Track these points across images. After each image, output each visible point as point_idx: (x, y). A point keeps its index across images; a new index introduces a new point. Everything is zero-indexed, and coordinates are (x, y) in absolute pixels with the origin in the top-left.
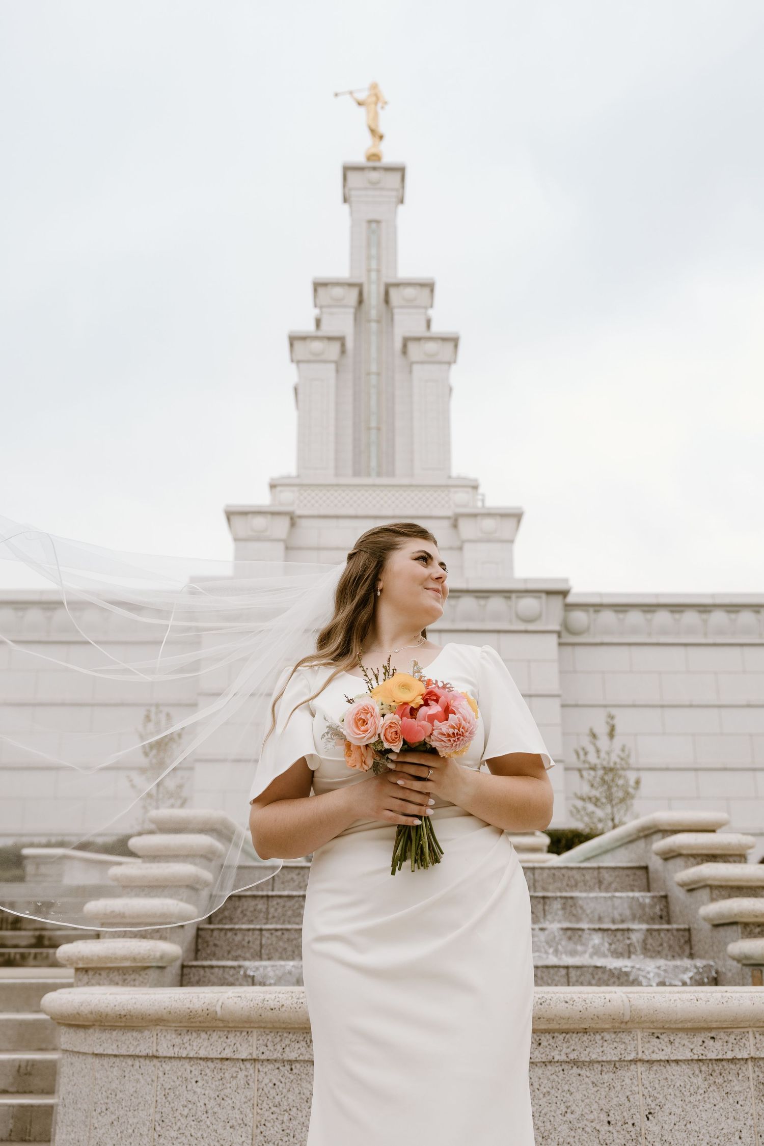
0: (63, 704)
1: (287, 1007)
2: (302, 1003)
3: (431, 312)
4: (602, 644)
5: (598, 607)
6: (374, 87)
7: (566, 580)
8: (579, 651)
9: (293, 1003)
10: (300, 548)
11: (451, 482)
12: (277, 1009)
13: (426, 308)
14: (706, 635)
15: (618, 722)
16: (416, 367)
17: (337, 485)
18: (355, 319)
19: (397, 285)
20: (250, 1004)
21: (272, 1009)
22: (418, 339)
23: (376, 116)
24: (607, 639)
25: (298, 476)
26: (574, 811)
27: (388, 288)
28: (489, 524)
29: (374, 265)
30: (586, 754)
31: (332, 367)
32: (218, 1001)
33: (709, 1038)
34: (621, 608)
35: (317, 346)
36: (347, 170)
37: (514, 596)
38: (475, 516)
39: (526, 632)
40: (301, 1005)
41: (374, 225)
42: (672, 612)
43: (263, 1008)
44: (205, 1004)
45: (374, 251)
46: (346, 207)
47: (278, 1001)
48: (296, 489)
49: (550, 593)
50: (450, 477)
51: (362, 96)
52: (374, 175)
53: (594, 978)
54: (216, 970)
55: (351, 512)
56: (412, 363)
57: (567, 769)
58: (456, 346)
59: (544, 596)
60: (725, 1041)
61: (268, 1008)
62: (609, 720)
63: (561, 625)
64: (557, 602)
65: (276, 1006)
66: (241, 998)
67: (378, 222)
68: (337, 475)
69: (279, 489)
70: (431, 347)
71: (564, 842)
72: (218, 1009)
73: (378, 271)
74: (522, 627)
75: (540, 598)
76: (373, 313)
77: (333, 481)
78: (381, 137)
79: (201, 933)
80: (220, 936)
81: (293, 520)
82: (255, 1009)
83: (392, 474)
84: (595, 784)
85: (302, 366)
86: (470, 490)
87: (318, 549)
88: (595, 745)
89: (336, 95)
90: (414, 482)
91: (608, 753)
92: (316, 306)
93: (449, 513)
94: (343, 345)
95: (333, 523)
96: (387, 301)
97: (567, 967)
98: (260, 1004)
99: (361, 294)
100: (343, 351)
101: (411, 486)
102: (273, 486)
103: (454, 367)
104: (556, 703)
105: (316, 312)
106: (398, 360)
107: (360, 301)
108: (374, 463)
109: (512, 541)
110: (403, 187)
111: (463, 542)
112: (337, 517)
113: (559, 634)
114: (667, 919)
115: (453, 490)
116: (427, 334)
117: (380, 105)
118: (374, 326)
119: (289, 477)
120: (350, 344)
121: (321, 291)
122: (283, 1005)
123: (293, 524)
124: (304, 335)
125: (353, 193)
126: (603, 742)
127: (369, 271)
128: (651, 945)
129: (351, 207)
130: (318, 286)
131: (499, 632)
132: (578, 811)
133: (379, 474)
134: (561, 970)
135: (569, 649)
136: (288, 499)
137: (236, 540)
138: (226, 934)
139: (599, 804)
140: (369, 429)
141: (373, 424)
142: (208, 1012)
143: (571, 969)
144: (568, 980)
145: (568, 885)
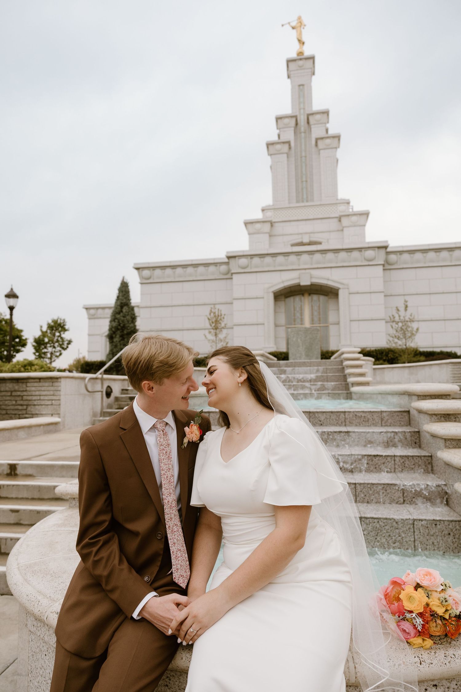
0: (182, 305)
3: (328, 125)
4: (403, 268)
5: (401, 252)
6: (299, 18)
7: (387, 242)
8: (392, 272)
10: (275, 236)
11: (338, 202)
13: (325, 123)
14: (451, 261)
15: (409, 304)
16: (321, 152)
17: (290, 207)
18: (295, 133)
19: (312, 114)
22: (322, 138)
23: (300, 34)
24: (405, 266)
25: (273, 205)
26: (389, 342)
27: (308, 115)
28: (354, 218)
29: (302, 106)
30: (394, 318)
31: (285, 155)
33: (432, 686)
34: (412, 252)
35: (278, 147)
36: (289, 61)
37: (363, 250)
38: (348, 215)
39: (369, 265)
41: (301, 87)
42: (436, 252)
45: (302, 100)
46: (289, 80)
48: (272, 211)
49: (379, 248)
50: (337, 200)
51: (294, 24)
52: (301, 63)
53: (371, 490)
55: (296, 218)
56: (320, 150)
57: (386, 322)
58: (339, 140)
59: (376, 249)
60: (447, 687)
62: (405, 303)
63: (384, 261)
64: (383, 251)
67: (303, 85)
68: (289, 203)
69: (265, 211)
70: (328, 141)
71: (384, 353)
73: (304, 109)
74: (367, 263)
75: (375, 250)
76: (302, 129)
77: (287, 206)
78: (303, 43)
81: (272, 224)
83: (312, 200)
84: (398, 331)
85: (273, 156)
86: (346, 204)
87: (283, 235)
88: (398, 314)
89: (283, 25)
90: (322, 203)
91: (404, 317)
92: (277, 129)
93: (337, 215)
94: (290, 145)
95: (288, 224)
96: (308, 123)
97: (355, 484)
99: (297, 120)
100: (290, 148)
101: (320, 205)
102: (263, 210)
103: (339, 150)
104: (383, 294)
105: (278, 131)
106: (314, 149)
107: (297, 124)
108: (305, 197)
109: (365, 226)
110: (314, 67)
111: (344, 227)
112: (290, 221)
113: (384, 265)
114: (419, 444)
115: (339, 205)
116: (327, 136)
117: (302, 27)
118: (303, 135)
119: (269, 206)
120: (293, 144)
121: (279, 121)
123: (272, 226)
124: (272, 142)
125: (292, 73)
126: (402, 313)
127: (300, 109)
128: (408, 464)
129: (291, 80)
130: (278, 119)
131: (357, 266)
132: (390, 342)
133: (307, 201)
135: (388, 271)
136: (270, 215)
137: (249, 234)
139: (400, 339)
140: (302, 182)
141: (304, 179)
143: (357, 485)
144: (356, 492)
145: (364, 421)
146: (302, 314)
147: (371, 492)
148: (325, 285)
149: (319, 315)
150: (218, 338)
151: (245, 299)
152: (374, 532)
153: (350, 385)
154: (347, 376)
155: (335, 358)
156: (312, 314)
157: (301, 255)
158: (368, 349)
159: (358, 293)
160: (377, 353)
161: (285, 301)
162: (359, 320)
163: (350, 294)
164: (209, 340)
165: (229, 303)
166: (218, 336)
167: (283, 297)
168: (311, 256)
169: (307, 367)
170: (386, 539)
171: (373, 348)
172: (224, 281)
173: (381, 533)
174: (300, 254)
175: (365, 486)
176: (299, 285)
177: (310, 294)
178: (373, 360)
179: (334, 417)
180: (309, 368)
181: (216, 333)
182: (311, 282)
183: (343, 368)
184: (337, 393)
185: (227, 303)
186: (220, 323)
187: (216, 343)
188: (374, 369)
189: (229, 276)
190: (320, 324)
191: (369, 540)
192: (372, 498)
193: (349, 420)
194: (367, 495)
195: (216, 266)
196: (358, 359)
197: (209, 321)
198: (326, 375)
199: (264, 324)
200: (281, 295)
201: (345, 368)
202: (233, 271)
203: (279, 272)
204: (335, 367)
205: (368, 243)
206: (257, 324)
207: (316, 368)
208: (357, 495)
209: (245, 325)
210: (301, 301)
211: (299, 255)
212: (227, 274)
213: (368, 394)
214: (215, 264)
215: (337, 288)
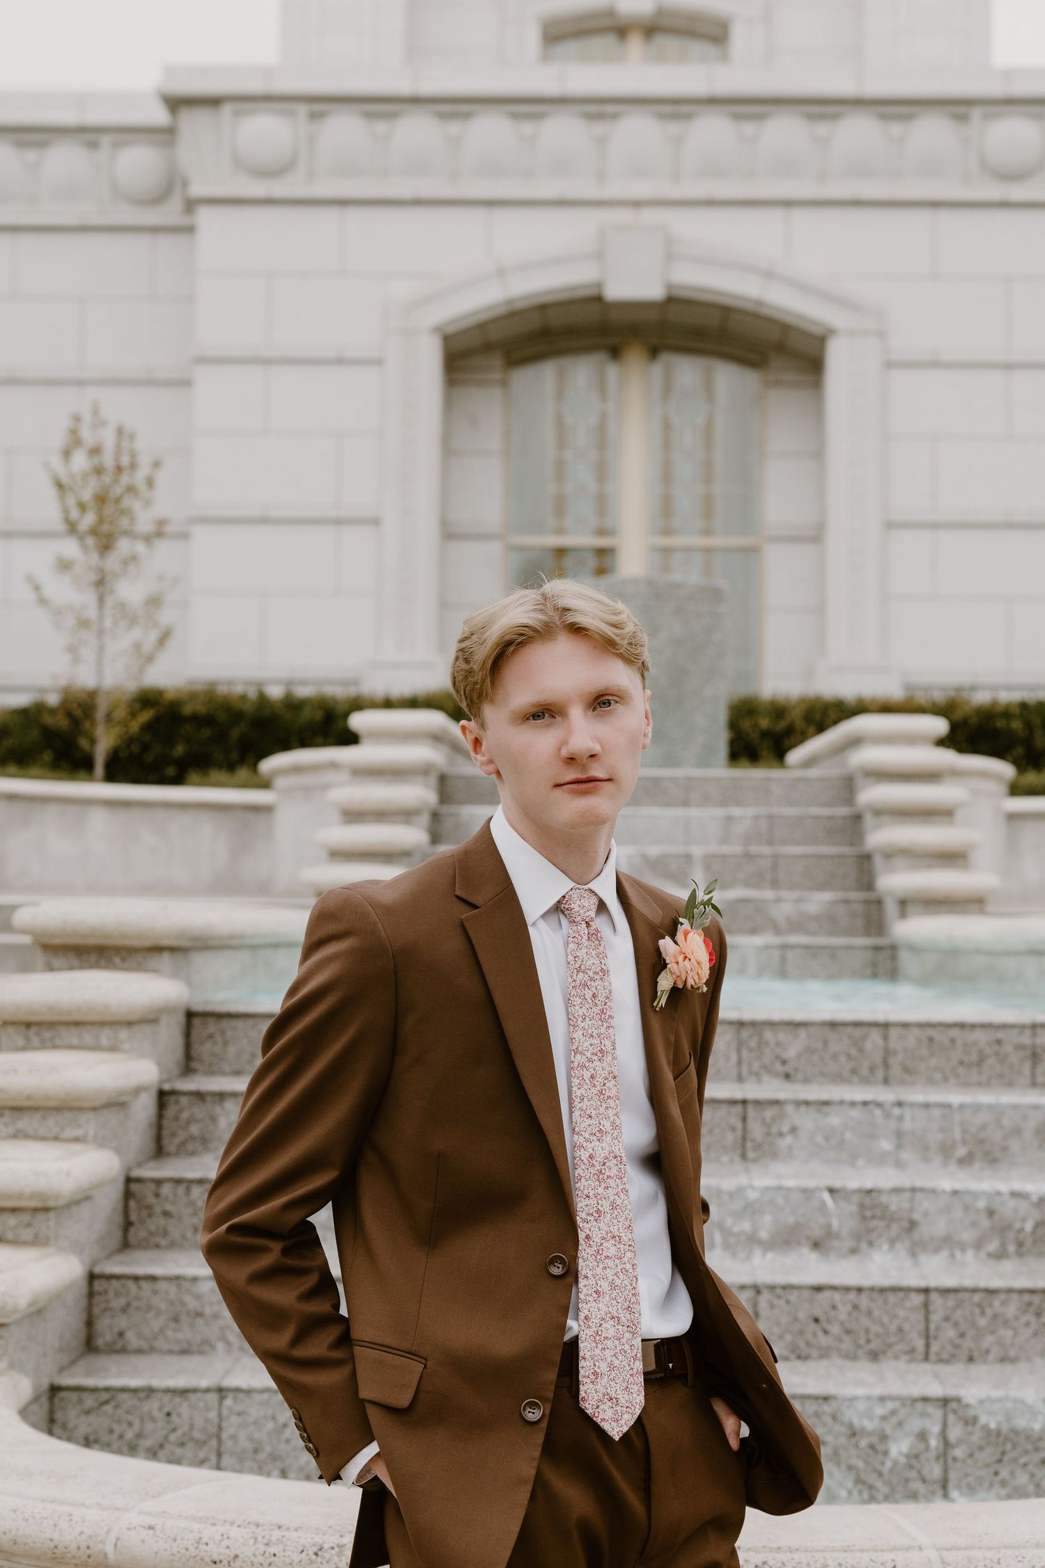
1: (243, 1562)
2: (275, 1555)
9: (257, 1553)
12: (225, 1562)
20: (171, 1547)
21: (215, 1563)
32: (108, 1531)
37: (976, 112)
39: (1005, 205)
40: (273, 1559)
43: (198, 1558)
44: (83, 1536)
47: (228, 1547)
53: (983, 1313)
54: (162, 1286)
61: (207, 1560)
65: (221, 1558)
66: (155, 1532)
72: (109, 1549)
74: (995, 192)
79: (134, 1187)
80: (176, 1195)
82: (180, 1559)
97: (926, 1291)
98: (191, 1548)
122: (236, 1556)
131: (935, 204)
134: (913, 1295)
138: (188, 1190)
142: (88, 1552)
143: (934, 1297)
144: (927, 1320)
145: (961, 1063)
146: (602, 472)
147: (982, 1322)
148: (749, 307)
149: (708, 478)
150: (109, 602)
151: (268, 362)
152: (989, 1450)
153: (891, 908)
154: (878, 861)
155: (809, 763)
156: (667, 475)
157: (615, 116)
158: (981, 698)
159: (935, 364)
160: (1029, 725)
161: (504, 383)
162: (935, 526)
163: (890, 365)
164: (58, 612)
165: (167, 383)
166: (112, 592)
167: (497, 361)
168: (674, 128)
169: (667, 804)
170: (1033, 1475)
171: (1009, 688)
172: (140, 243)
173: (1014, 1454)
174: (609, 109)
175: (963, 1301)
176: (598, 299)
177: (654, 352)
178: (1004, 769)
179: (839, 1044)
180: (680, 812)
181: (101, 571)
182: (670, 287)
183: (857, 818)
184: (822, 948)
185: (150, 382)
186: (127, 512)
187: (101, 633)
188: (1013, 817)
189: (170, 213)
190: (707, 532)
191: (970, 1479)
192: (985, 1345)
193: (900, 1057)
194: (970, 1334)
195: (93, 145)
196: (930, 776)
197: (62, 498)
198: (766, 850)
199: (375, 522)
200: (487, 348)
201: (869, 820)
202: (197, 190)
203: (480, 214)
204: (815, 811)
205: (1008, 74)
206: (338, 522)
207: (719, 812)
208: (932, 1332)
209: (264, 521)
210: (602, 390)
211: (600, 117)
212: (159, 198)
213: (978, 952)
214: (88, 135)
215: (818, 331)
